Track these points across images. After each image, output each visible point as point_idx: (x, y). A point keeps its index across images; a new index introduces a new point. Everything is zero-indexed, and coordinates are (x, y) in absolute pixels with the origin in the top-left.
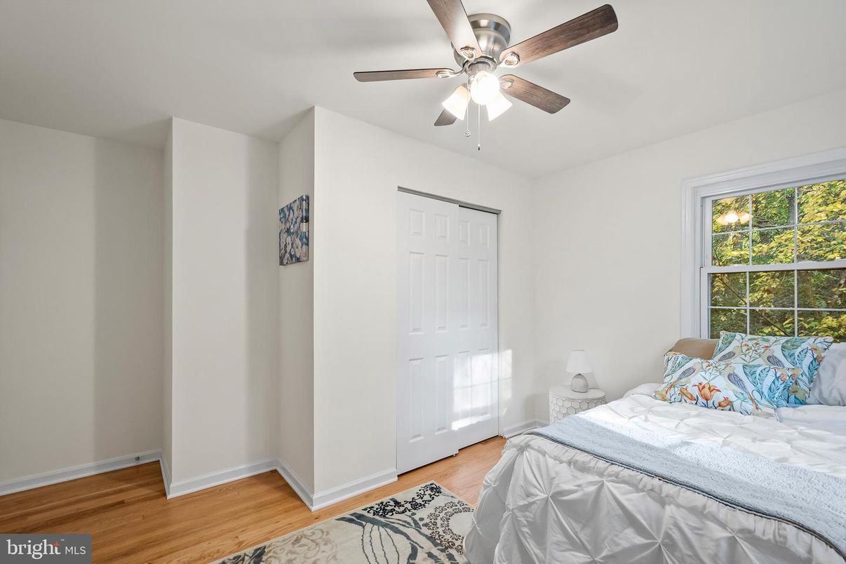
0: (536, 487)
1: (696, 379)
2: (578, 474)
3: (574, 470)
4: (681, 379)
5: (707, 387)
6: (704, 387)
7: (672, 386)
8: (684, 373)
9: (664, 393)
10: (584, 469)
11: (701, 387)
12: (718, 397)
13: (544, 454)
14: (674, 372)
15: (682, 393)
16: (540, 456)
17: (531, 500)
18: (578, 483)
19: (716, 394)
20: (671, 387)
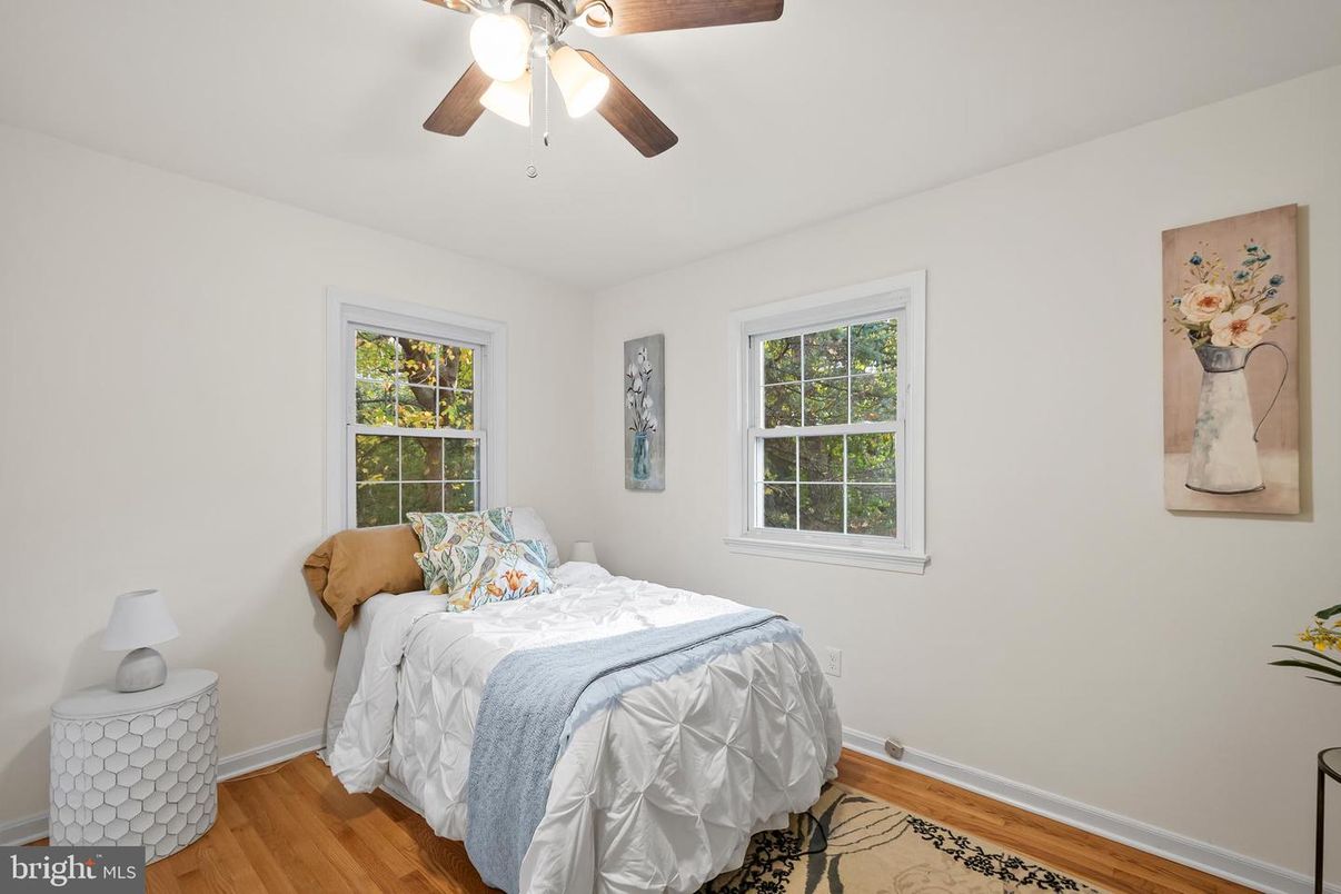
0: (666, 727)
1: (501, 568)
2: (690, 676)
3: (685, 675)
4: (484, 574)
5: (514, 574)
6: (512, 576)
7: (476, 586)
8: (484, 565)
9: (467, 599)
10: (689, 667)
11: (509, 577)
12: (526, 583)
13: (649, 682)
14: (469, 568)
15: (490, 591)
16: (647, 688)
17: (666, 748)
18: (698, 684)
19: (523, 579)
20: (474, 588)
